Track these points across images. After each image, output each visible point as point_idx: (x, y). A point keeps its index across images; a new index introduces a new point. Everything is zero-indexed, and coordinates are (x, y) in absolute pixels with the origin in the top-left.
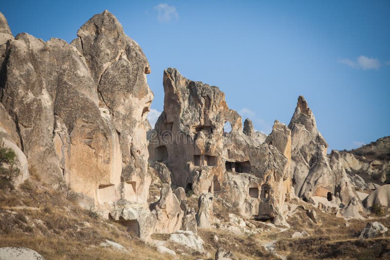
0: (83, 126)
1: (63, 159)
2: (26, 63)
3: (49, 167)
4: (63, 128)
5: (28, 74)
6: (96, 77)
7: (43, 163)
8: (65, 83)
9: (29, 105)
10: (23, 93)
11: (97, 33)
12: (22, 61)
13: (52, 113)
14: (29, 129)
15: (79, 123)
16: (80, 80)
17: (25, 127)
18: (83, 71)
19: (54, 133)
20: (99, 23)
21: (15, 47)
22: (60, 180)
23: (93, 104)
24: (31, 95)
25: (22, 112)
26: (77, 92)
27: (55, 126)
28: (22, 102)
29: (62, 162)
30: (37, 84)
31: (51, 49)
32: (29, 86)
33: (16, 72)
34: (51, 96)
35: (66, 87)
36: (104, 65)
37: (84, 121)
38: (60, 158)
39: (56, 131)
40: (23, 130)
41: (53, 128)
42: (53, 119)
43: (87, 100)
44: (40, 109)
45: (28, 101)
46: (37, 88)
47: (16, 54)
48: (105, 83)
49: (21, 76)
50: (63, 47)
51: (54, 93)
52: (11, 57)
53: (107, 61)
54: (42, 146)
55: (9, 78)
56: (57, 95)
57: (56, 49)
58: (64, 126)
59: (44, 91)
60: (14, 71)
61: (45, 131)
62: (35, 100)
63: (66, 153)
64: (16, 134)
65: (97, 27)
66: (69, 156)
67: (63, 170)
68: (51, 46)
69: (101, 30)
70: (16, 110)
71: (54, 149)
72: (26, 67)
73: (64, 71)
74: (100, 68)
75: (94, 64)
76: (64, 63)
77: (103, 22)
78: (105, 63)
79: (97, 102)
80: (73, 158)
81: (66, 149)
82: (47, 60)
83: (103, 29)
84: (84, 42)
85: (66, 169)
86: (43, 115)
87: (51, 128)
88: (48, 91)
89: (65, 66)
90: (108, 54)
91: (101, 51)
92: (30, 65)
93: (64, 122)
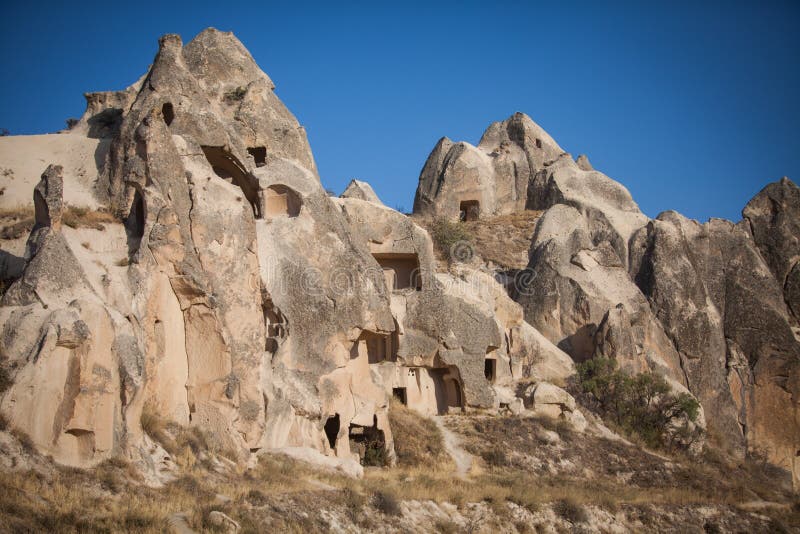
0: (772, 356)
1: (743, 408)
2: (680, 256)
3: (725, 421)
4: (741, 360)
5: (685, 274)
6: (779, 277)
7: (717, 416)
8: (738, 287)
9: (692, 322)
10: (682, 304)
11: (775, 211)
12: (674, 254)
13: (722, 336)
14: (696, 361)
15: (766, 352)
16: (761, 282)
17: (689, 357)
18: (763, 270)
19: (727, 367)
20: (776, 197)
21: (662, 232)
22: (745, 444)
23: (783, 320)
24: (692, 307)
25: (684, 333)
26: (757, 303)
27: (729, 356)
28: (680, 318)
29: (742, 414)
30: (698, 289)
31: (711, 235)
32: (689, 293)
33: (668, 271)
34: (718, 308)
35: (740, 295)
36: (791, 260)
37: (774, 348)
38: (739, 408)
39: (731, 364)
40: (686, 362)
41: (725, 359)
42: (724, 345)
43: (773, 314)
44: (707, 328)
45: (690, 315)
46: (699, 295)
47: (664, 242)
48: (794, 289)
49: (675, 276)
50: (731, 231)
51: (722, 303)
52: (658, 246)
53: (794, 254)
54: (715, 388)
55: (659, 280)
56: (727, 306)
57: (719, 235)
58: (743, 356)
59: (708, 301)
60: (664, 268)
61: (716, 364)
62: (699, 314)
63: (747, 400)
64: (680, 371)
65: (773, 202)
66: (753, 405)
67: (744, 426)
68: (711, 231)
69: (781, 207)
70: (674, 330)
71: (729, 394)
72: (680, 263)
73: (736, 268)
74: (785, 264)
75: (775, 261)
76: (734, 257)
77: (782, 194)
78: (792, 257)
79: (787, 318)
80: (759, 407)
81: (747, 393)
82: (707, 252)
83: (784, 205)
84: (755, 225)
85: (749, 425)
86: (711, 338)
87: (722, 359)
88: (712, 299)
89: (737, 261)
90: (794, 244)
91: (784, 239)
92: (685, 260)
93: (743, 349)
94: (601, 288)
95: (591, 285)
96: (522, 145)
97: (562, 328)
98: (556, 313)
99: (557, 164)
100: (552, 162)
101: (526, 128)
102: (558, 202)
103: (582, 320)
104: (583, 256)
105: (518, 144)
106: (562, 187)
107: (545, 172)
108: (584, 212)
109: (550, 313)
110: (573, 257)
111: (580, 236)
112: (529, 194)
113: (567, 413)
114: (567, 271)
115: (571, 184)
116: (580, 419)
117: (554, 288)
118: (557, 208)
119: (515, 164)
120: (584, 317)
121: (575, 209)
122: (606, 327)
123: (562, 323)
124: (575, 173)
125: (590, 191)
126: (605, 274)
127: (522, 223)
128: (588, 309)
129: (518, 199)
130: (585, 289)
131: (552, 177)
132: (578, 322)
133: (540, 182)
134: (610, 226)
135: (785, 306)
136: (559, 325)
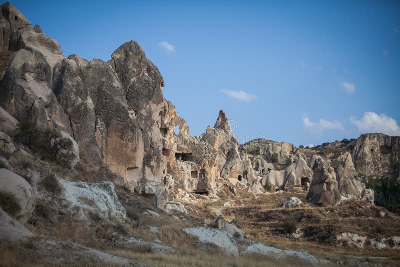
0: (117, 124)
1: (102, 147)
2: (76, 76)
3: (92, 153)
4: (102, 125)
5: (78, 85)
6: (126, 88)
7: (88, 150)
8: (104, 92)
9: (79, 107)
10: (75, 99)
11: (127, 56)
12: (73, 75)
13: (94, 114)
14: (79, 125)
15: (114, 122)
16: (115, 90)
17: (76, 123)
18: (117, 84)
19: (96, 128)
20: (128, 49)
21: (69, 65)
22: (101, 163)
23: (124, 108)
24: (80, 100)
25: (74, 112)
26: (112, 99)
27: (97, 124)
28: (74, 105)
29: (102, 150)
30: (84, 92)
31: (94, 67)
32: (79, 93)
33: (70, 83)
34: (94, 101)
35: (105, 95)
36: (132, 80)
37: (118, 120)
38: (100, 147)
39: (97, 127)
40: (74, 126)
41: (95, 124)
42: (95, 118)
43: (120, 105)
44: (86, 110)
45: (78, 104)
46: (84, 95)
47: (70, 70)
48: (132, 93)
49: (73, 86)
50: (103, 65)
51: (96, 99)
52: (66, 71)
53: (134, 77)
54: (88, 138)
55: (65, 87)
56: (98, 101)
57: (97, 67)
58: (103, 123)
59: (89, 98)
60: (68, 82)
61: (90, 127)
62: (83, 104)
63: (104, 144)
64: (70, 128)
65: (126, 52)
66: (107, 146)
67: (102, 156)
68: (94, 65)
69: (129, 55)
70: (70, 110)
71: (96, 141)
72: (76, 80)
73: (104, 83)
74: (129, 82)
75: (124, 80)
76: (103, 77)
77: (131, 48)
78: (132, 78)
79: (127, 107)
80: (110, 147)
81: (105, 141)
82: (91, 75)
83: (131, 54)
84: (116, 63)
85: (105, 155)
86: (88, 115)
87: (93, 125)
88: (91, 97)
89: (104, 80)
90: (134, 72)
91: (129, 70)
92: (79, 78)
93: (104, 121)
94: (34, 90)
95: (30, 89)
96: (8, 18)
97: (16, 108)
98: (13, 101)
99: (24, 29)
100: (23, 28)
101: (11, 10)
102: (23, 48)
103: (24, 105)
104: (27, 75)
105: (6, 18)
106: (25, 42)
107: (18, 33)
108: (34, 54)
109: (10, 101)
110: (22, 75)
111: (27, 66)
112: (10, 44)
113: (7, 144)
114: (20, 82)
115: (30, 40)
116: (12, 147)
117: (12, 90)
118: (23, 51)
119: (4, 28)
120: (25, 103)
121: (30, 52)
122: (33, 108)
123: (16, 106)
124: (32, 34)
125: (39, 43)
126: (37, 84)
127: (5, 58)
128: (27, 100)
129: (4, 45)
130: (27, 91)
131: (21, 36)
132: (22, 105)
133: (15, 38)
134: (45, 61)
135: (126, 101)
136: (14, 107)
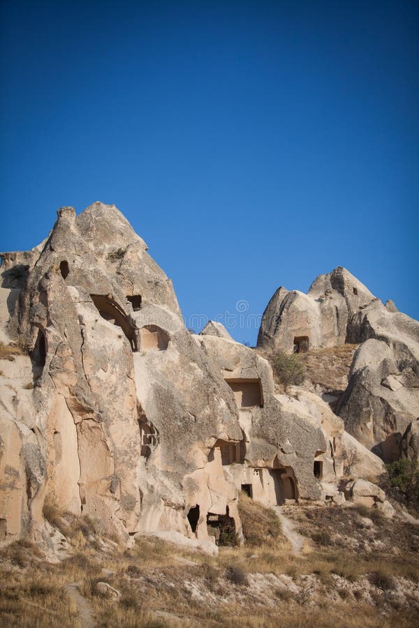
94: (405, 404)
95: (398, 402)
96: (342, 292)
97: (375, 437)
98: (370, 424)
99: (370, 307)
100: (366, 306)
101: (345, 279)
102: (371, 337)
103: (390, 430)
104: (391, 380)
105: (339, 292)
106: (374, 326)
107: (360, 313)
108: (391, 345)
109: (365, 424)
110: (383, 380)
111: (388, 364)
112: (348, 330)
113: (378, 503)
114: (378, 392)
115: (381, 323)
116: (389, 508)
117: (368, 405)
118: (370, 342)
119: (337, 308)
120: (392, 428)
121: (384, 343)
122: (409, 435)
123: (374, 433)
124: (384, 314)
125: (396, 328)
126: (408, 394)
127: (342, 354)
128: (395, 421)
129: (339, 335)
130: (393, 406)
131: (366, 318)
132: (387, 432)
133: (357, 322)
134: (412, 356)
136: (372, 434)
